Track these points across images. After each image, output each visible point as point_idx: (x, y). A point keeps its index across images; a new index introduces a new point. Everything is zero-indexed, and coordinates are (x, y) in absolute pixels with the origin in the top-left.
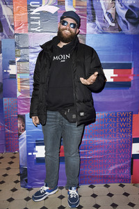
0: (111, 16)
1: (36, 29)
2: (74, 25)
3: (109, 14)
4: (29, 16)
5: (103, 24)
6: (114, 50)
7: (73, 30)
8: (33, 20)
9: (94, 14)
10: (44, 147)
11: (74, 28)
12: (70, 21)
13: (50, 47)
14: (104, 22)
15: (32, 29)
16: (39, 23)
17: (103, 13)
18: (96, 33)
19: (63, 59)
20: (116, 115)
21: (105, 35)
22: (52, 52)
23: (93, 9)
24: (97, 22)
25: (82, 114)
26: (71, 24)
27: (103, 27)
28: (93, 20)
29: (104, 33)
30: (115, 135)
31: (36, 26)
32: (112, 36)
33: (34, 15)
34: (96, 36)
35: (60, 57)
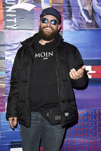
0: (88, 13)
1: (12, 27)
2: (55, 21)
3: (86, 11)
4: (5, 13)
5: (80, 21)
6: (91, 47)
7: (54, 27)
8: (9, 18)
9: (70, 11)
10: (21, 149)
11: (55, 24)
12: (50, 18)
13: (31, 44)
14: (81, 19)
15: (8, 27)
16: (15, 20)
17: (79, 10)
18: (72, 30)
19: (45, 57)
20: (95, 113)
21: (82, 32)
22: (34, 49)
23: (69, 6)
24: (74, 19)
25: (67, 114)
26: (52, 21)
27: (79, 24)
28: (70, 17)
29: (80, 30)
30: (96, 135)
31: (12, 23)
32: (89, 33)
33: (10, 13)
34: (73, 32)
35: (43, 55)
